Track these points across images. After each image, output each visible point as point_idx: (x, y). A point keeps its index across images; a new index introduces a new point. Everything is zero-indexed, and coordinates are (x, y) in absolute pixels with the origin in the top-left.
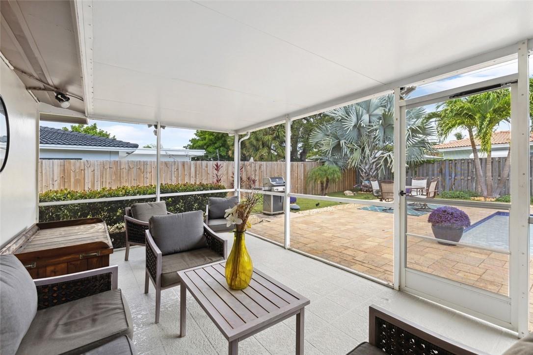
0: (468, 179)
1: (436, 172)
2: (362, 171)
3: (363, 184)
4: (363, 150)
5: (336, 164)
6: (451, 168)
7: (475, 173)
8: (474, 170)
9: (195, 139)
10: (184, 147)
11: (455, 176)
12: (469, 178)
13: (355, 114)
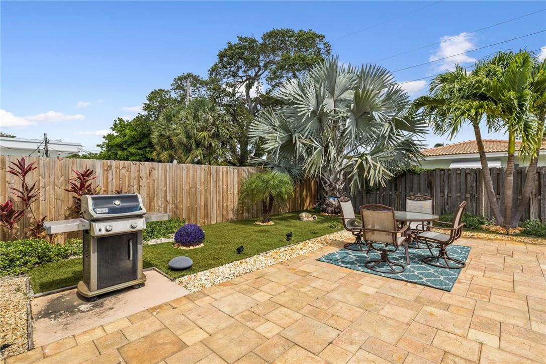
0: (466, 197)
1: (422, 187)
2: (325, 183)
3: (327, 202)
4: (326, 148)
5: (289, 172)
6: (444, 181)
7: (474, 188)
8: (474, 185)
9: (113, 135)
10: (98, 146)
11: (449, 193)
12: (468, 196)
13: (314, 93)
